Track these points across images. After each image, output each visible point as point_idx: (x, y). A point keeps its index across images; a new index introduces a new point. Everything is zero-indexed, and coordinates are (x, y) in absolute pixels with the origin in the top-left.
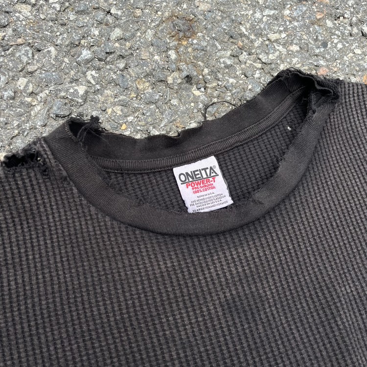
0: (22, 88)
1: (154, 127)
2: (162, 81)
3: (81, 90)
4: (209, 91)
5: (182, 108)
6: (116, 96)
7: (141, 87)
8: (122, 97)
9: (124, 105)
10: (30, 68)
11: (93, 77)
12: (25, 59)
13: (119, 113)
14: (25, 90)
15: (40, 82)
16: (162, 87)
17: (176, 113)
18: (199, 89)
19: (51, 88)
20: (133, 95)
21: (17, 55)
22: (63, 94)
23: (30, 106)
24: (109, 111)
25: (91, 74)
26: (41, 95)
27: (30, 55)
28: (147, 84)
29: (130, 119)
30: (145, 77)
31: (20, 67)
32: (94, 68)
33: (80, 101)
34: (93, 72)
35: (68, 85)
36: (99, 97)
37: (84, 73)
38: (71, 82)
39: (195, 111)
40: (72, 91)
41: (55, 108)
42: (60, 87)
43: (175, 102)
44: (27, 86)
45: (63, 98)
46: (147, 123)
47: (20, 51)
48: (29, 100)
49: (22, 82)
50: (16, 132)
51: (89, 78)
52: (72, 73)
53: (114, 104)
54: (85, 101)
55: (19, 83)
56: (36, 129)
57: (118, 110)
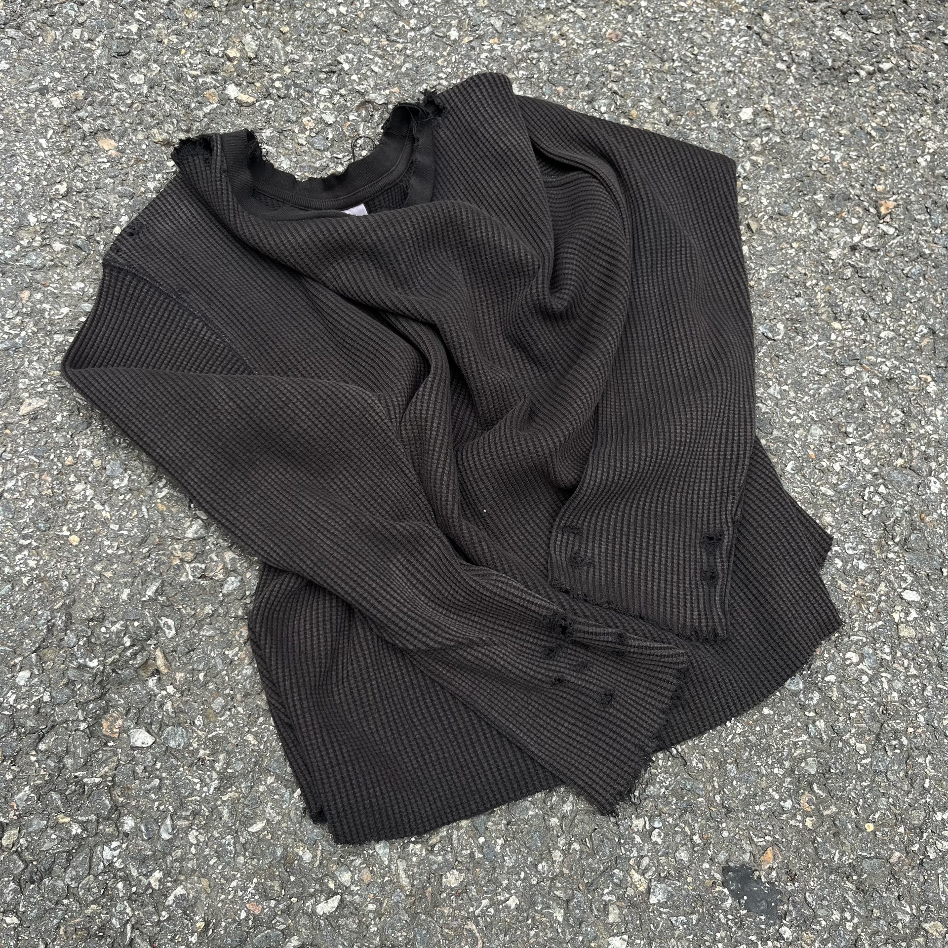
0: (78, 37)
1: (212, 46)
2: (209, 7)
3: (134, 28)
4: (257, 6)
5: (234, 25)
6: (168, 28)
7: (190, 16)
8: (174, 27)
9: (178, 34)
10: (80, 20)
11: (141, 15)
12: (72, 13)
13: (175, 40)
14: (81, 38)
15: (93, 30)
16: (210, 12)
17: (230, 30)
18: (247, 7)
19: (105, 32)
20: (184, 24)
21: (64, 11)
22: (118, 35)
23: (90, 50)
24: (166, 41)
25: (138, 14)
26: (97, 39)
27: (76, 9)
28: (196, 13)
29: (187, 44)
30: (192, 6)
31: (70, 20)
32: (140, 8)
33: (136, 37)
34: (141, 12)
35: (119, 27)
36: (153, 32)
37: (132, 15)
38: (122, 24)
39: (248, 25)
40: (125, 31)
41: (114, 47)
42: (113, 30)
43: (226, 21)
44: (82, 34)
45: (119, 38)
46: (204, 44)
47: (65, 7)
48: (88, 45)
49: (76, 33)
50: (86, 72)
51: (138, 17)
52: (120, 16)
53: (168, 35)
54: (140, 37)
55: (74, 34)
56: (102, 68)
57: (174, 39)
